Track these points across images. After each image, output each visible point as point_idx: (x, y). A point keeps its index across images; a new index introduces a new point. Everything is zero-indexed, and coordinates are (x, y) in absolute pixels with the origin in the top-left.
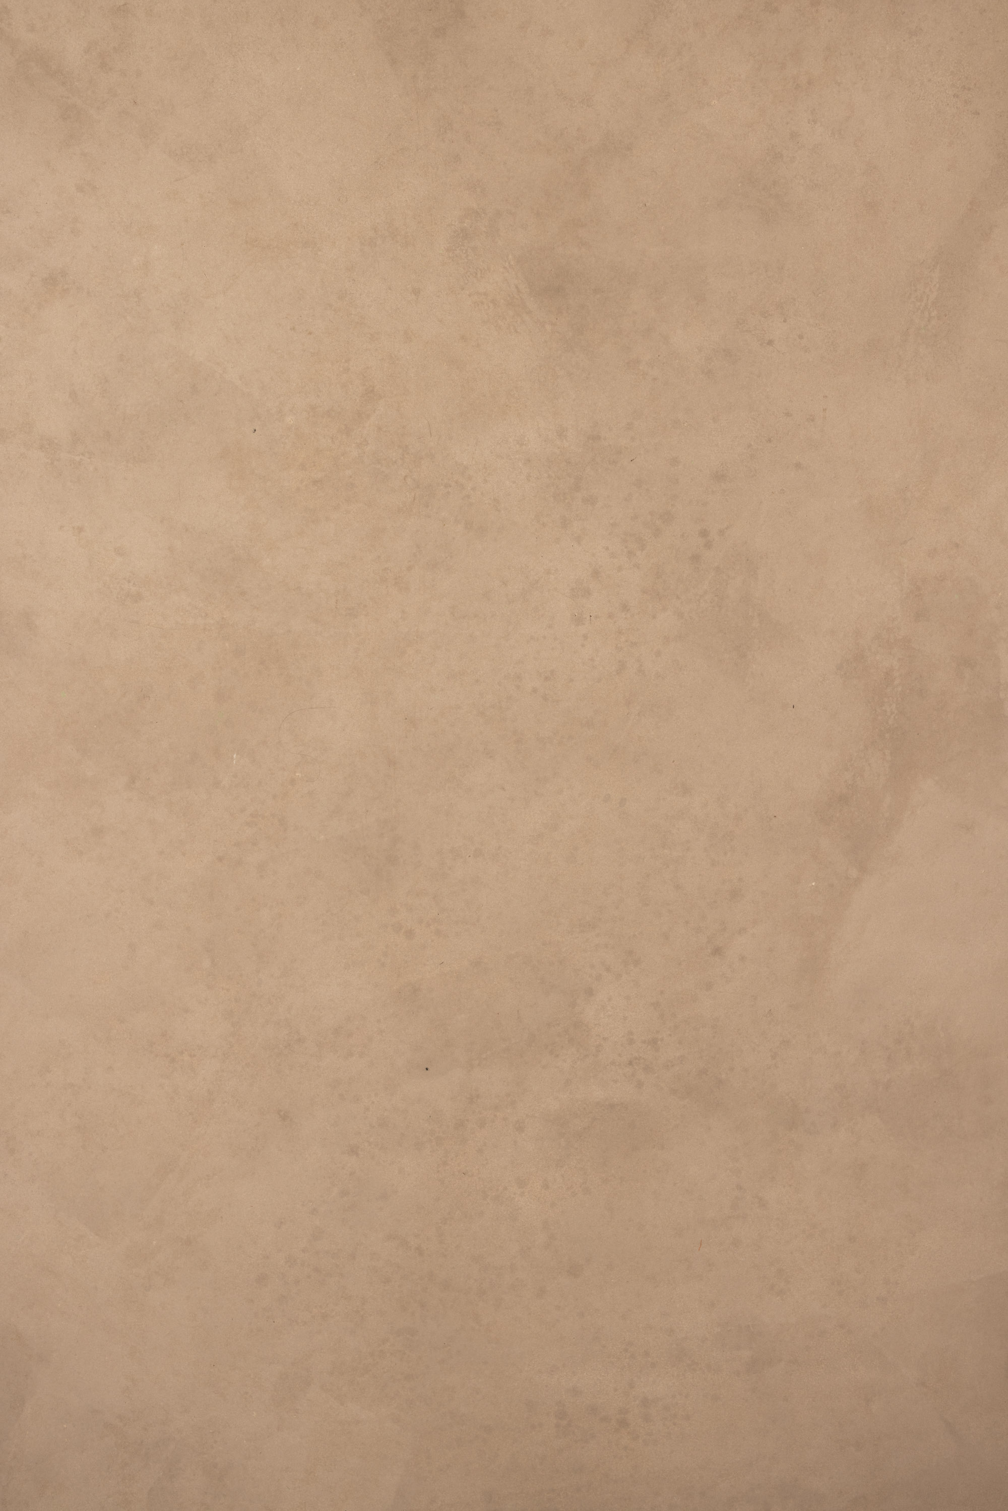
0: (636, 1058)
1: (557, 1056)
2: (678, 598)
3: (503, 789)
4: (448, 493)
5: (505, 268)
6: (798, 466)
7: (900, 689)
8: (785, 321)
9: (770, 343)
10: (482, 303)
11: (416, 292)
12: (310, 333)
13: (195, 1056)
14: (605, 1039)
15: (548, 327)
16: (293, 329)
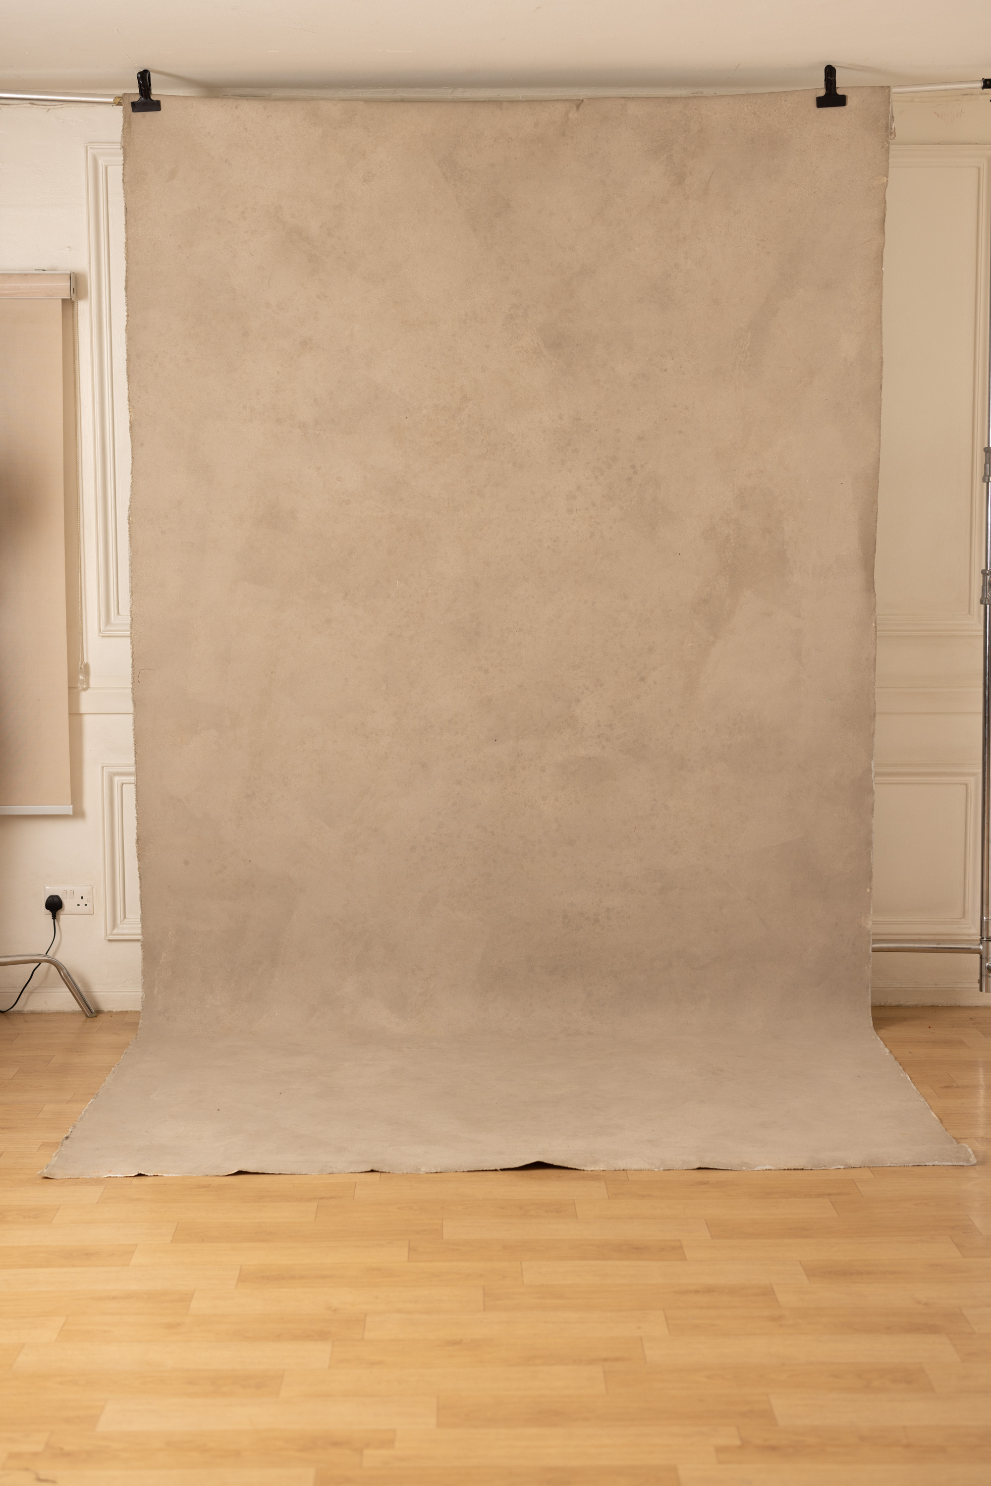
0: (602, 734)
1: (562, 733)
2: (621, 500)
3: (533, 597)
4: (504, 448)
5: (531, 334)
6: (680, 432)
7: (733, 545)
8: (673, 359)
9: (666, 370)
10: (521, 352)
11: (487, 347)
12: (434, 368)
13: (378, 735)
14: (586, 724)
15: (554, 364)
16: (426, 366)
